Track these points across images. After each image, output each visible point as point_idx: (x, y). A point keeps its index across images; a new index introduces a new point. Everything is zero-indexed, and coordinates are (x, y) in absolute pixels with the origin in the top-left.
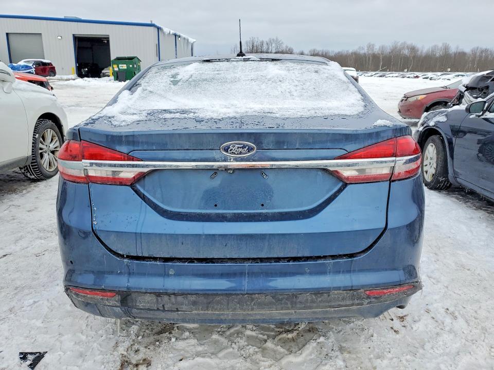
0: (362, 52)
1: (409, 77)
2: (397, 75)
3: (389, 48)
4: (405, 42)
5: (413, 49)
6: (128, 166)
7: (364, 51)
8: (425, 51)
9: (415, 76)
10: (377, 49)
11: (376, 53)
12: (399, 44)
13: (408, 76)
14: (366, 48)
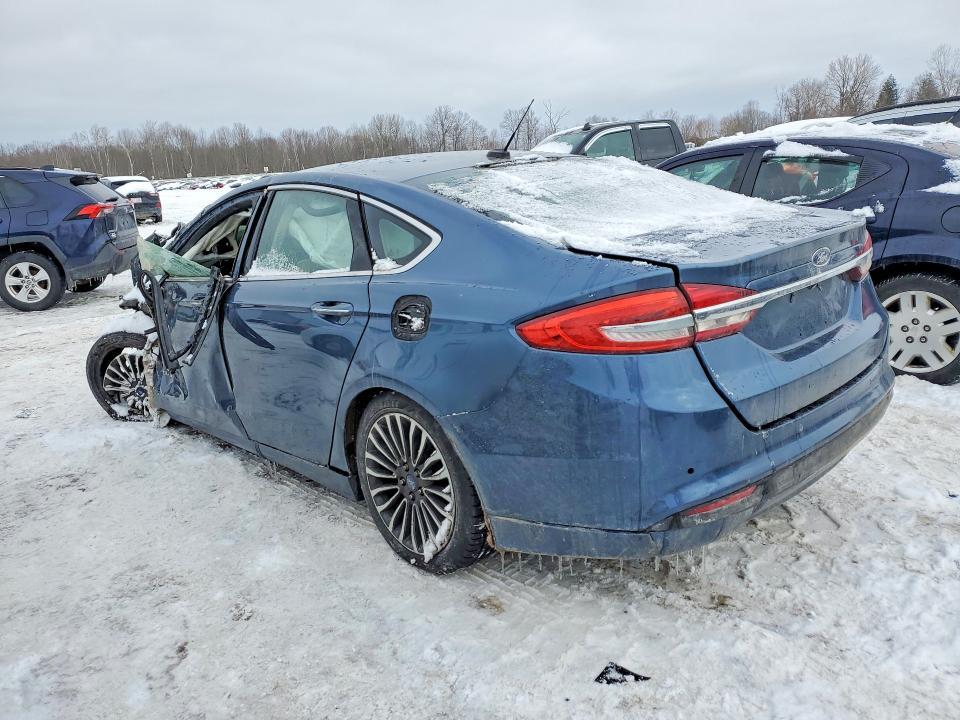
0: (83, 144)
1: (204, 187)
2: (177, 185)
3: (138, 135)
4: (166, 123)
5: (185, 135)
6: (735, 308)
7: (87, 142)
8: (207, 137)
9: (215, 183)
10: (113, 137)
11: (115, 144)
12: (156, 127)
13: (201, 185)
14: (90, 137)
